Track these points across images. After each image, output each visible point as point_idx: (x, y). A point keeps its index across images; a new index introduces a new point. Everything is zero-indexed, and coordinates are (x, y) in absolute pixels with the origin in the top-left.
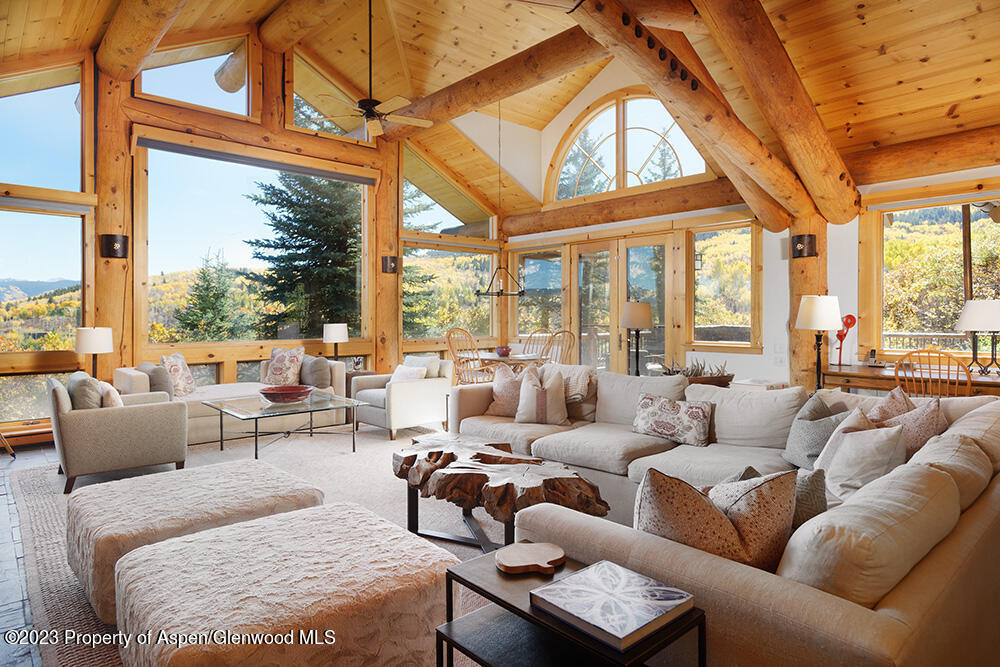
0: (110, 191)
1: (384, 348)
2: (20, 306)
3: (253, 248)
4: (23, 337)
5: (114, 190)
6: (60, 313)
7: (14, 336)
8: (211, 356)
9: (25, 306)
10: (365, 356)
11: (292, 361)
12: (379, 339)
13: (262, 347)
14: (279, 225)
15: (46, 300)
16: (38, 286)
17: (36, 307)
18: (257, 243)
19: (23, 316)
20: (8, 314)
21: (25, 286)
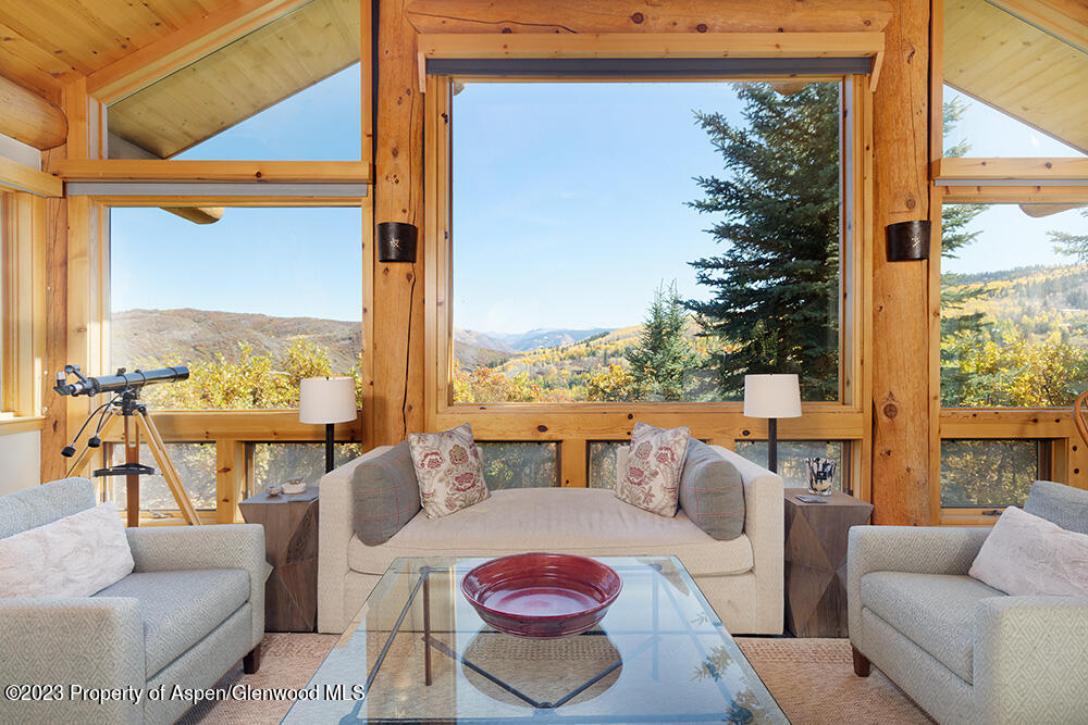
0: (391, 156)
1: (893, 428)
2: (570, 349)
3: (698, 270)
4: (570, 373)
5: (395, 153)
6: (594, 354)
7: (566, 372)
8: (542, 429)
9: (572, 350)
10: (847, 442)
11: (661, 459)
12: (880, 410)
13: (630, 417)
14: (724, 232)
15: (585, 345)
16: (582, 333)
17: (579, 351)
18: (703, 264)
19: (572, 357)
20: (563, 356)
21: (573, 334)
